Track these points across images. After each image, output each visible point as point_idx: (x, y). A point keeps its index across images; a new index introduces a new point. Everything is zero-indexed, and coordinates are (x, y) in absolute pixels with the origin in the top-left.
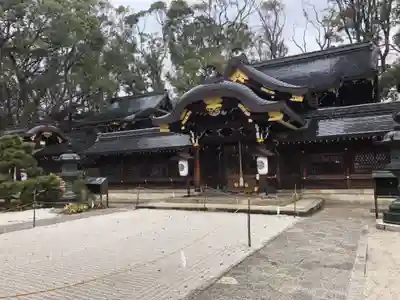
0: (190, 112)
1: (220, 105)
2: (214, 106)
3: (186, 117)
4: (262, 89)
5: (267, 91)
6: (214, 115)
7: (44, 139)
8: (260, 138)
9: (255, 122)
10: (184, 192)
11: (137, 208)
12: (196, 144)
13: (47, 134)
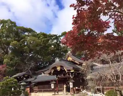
0: (53, 70)
1: (60, 68)
4: (76, 62)
5: (77, 62)
6: (59, 70)
7: (25, 77)
10: (54, 93)
12: (57, 79)
13: (26, 76)
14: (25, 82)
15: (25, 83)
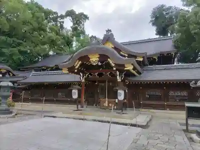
0: (80, 62)
1: (98, 59)
2: (94, 59)
3: (78, 64)
4: (121, 53)
5: (124, 54)
6: (94, 64)
8: (119, 79)
9: (117, 70)
11: (45, 116)
12: (83, 81)
14: (11, 82)
15: (10, 84)
